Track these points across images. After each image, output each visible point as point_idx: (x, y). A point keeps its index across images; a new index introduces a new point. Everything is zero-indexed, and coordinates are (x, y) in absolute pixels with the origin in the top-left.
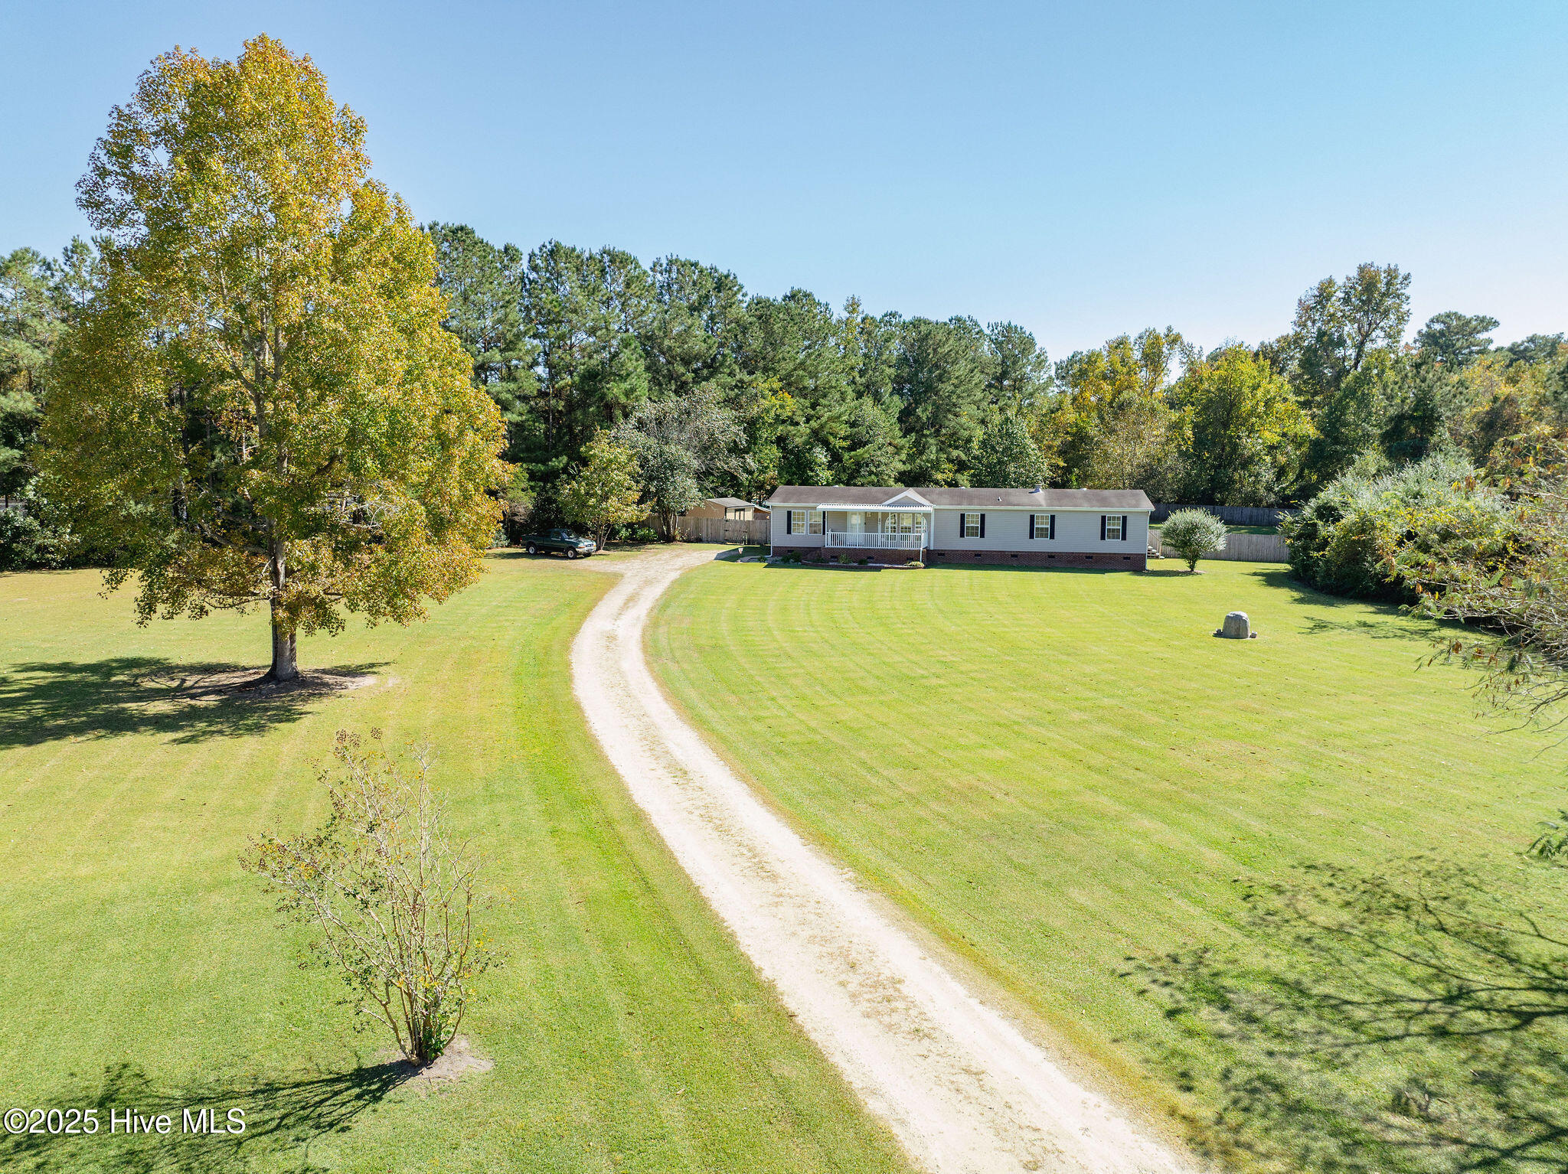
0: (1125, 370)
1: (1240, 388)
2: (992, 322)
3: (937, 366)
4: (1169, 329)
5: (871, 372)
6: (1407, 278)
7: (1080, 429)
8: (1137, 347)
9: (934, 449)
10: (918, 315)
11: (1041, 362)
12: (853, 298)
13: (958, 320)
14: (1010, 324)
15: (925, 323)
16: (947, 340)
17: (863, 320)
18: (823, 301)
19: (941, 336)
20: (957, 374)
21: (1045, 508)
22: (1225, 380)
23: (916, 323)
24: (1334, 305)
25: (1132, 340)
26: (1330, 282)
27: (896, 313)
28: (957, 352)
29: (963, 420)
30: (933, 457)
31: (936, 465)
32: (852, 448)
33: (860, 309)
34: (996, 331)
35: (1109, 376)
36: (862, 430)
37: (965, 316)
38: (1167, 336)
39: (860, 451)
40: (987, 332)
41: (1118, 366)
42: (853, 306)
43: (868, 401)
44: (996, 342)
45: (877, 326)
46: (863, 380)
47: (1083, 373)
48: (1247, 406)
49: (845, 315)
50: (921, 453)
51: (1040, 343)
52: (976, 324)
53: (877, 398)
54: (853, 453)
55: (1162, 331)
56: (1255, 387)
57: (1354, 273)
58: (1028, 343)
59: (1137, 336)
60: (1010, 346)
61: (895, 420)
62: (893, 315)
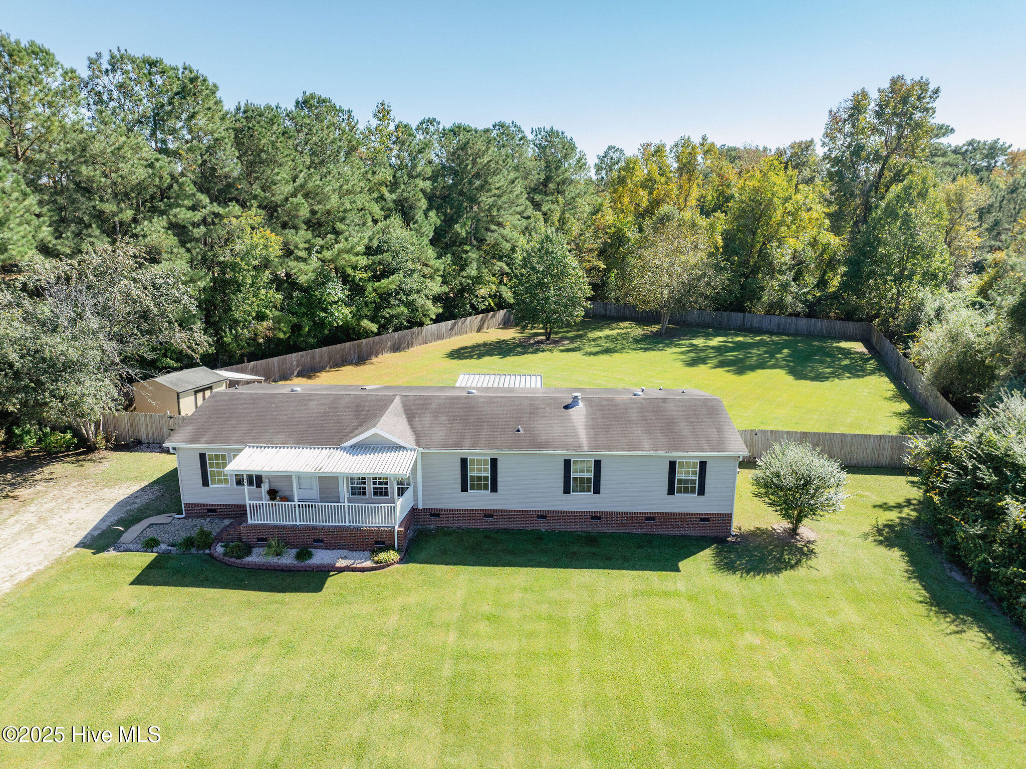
0: (663, 179)
1: (771, 200)
2: (535, 127)
3: (477, 176)
4: (704, 138)
5: (403, 187)
6: (937, 91)
7: (619, 230)
8: (673, 155)
9: (474, 265)
10: (458, 122)
11: (581, 165)
12: (383, 104)
13: (502, 125)
14: (552, 129)
15: (465, 129)
16: (488, 148)
17: (397, 127)
18: (345, 107)
19: (480, 146)
20: (498, 185)
21: (586, 450)
22: (756, 190)
23: (455, 131)
24: (869, 118)
25: (668, 148)
26: (865, 94)
27: (434, 119)
28: (497, 162)
29: (506, 232)
30: (474, 273)
31: (478, 280)
32: (377, 277)
33: (392, 115)
34: (540, 136)
35: (648, 184)
36: (387, 257)
37: (508, 122)
38: (702, 144)
39: (385, 282)
40: (530, 137)
41: (656, 176)
42: (383, 112)
43: (396, 221)
44: (539, 146)
45: (410, 135)
46: (394, 196)
47: (622, 181)
48: (778, 215)
49: (375, 122)
50: (462, 269)
51: (580, 146)
52: (520, 130)
53: (408, 219)
54: (377, 284)
55: (696, 140)
56: (787, 199)
57: (886, 85)
58: (569, 147)
59: (673, 144)
60: (553, 150)
61: (426, 241)
62: (431, 121)
